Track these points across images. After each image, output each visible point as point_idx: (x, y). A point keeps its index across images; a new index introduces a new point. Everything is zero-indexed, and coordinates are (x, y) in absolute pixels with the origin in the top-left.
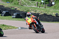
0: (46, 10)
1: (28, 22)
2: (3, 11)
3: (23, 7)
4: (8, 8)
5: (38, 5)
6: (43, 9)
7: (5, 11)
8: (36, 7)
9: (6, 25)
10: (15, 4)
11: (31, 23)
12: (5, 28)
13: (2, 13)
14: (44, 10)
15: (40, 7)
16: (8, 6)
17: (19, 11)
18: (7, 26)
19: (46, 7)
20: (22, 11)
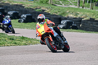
0: (94, 12)
1: (39, 33)
2: (22, 15)
3: (56, 7)
4: (31, 9)
5: (81, 4)
6: (88, 11)
7: (25, 14)
8: (76, 7)
9: (27, 38)
10: (42, 2)
11: (43, 33)
12: (25, 42)
13: (21, 18)
14: (90, 12)
15: (84, 8)
16: (31, 6)
17: (49, 14)
18: (29, 39)
19: (94, 7)
20: (54, 15)
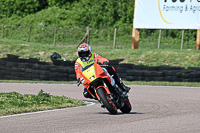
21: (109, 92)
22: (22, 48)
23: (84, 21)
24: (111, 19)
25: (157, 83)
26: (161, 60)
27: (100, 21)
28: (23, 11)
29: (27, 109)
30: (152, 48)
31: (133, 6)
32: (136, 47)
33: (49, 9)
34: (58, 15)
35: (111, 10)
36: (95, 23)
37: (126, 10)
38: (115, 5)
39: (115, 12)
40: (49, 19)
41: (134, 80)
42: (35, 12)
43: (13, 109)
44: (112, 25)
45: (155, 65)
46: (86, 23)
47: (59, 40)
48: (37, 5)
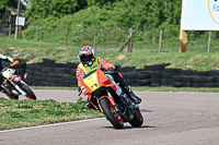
21: (113, 103)
22: (59, 51)
23: (127, 22)
24: (157, 20)
25: (207, 89)
26: (211, 64)
27: (144, 22)
28: (60, 11)
29: (65, 118)
30: (201, 51)
31: (180, 6)
32: (184, 50)
33: (89, 9)
34: (98, 16)
35: (156, 10)
36: (138, 24)
37: (172, 10)
38: (160, 4)
39: (161, 12)
40: (88, 20)
41: (182, 86)
42: (73, 12)
43: (49, 118)
44: (157, 26)
45: (204, 69)
46: (129, 24)
47: (100, 43)
48: (75, 4)
